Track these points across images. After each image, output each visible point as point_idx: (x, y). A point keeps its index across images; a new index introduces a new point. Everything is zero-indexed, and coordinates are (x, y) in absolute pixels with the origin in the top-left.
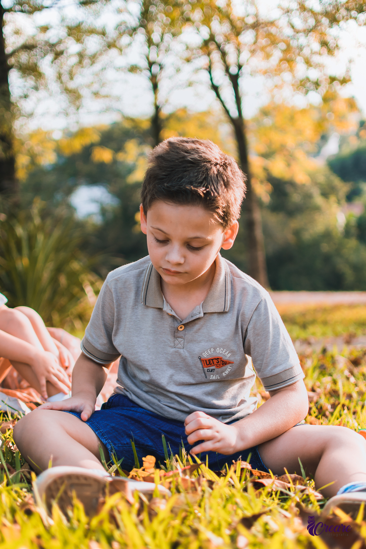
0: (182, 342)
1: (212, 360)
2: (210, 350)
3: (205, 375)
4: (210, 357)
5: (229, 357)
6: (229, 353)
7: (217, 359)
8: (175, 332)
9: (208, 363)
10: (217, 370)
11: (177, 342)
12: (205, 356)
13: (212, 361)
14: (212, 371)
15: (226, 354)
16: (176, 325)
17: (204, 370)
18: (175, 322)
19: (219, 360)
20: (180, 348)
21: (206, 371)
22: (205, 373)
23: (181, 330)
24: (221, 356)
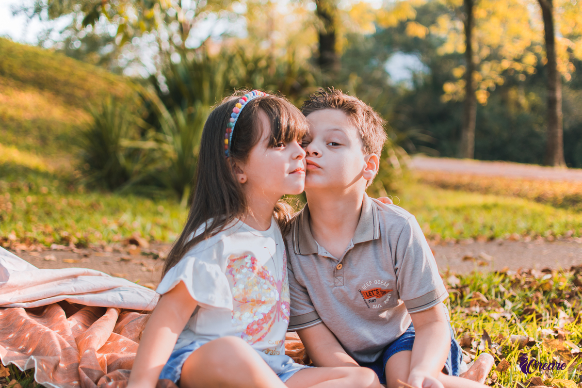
0: (342, 280)
1: (372, 291)
2: (368, 283)
3: (368, 305)
4: (369, 290)
5: (388, 287)
6: (387, 283)
7: (377, 290)
8: (334, 272)
9: (368, 294)
10: (377, 300)
11: (336, 281)
12: (364, 288)
13: (371, 293)
14: (373, 301)
15: (384, 284)
16: (334, 265)
17: (365, 301)
18: (333, 263)
19: (379, 291)
20: (341, 286)
21: (368, 302)
22: (367, 304)
23: (340, 268)
24: (379, 287)
